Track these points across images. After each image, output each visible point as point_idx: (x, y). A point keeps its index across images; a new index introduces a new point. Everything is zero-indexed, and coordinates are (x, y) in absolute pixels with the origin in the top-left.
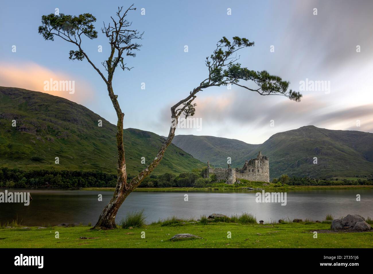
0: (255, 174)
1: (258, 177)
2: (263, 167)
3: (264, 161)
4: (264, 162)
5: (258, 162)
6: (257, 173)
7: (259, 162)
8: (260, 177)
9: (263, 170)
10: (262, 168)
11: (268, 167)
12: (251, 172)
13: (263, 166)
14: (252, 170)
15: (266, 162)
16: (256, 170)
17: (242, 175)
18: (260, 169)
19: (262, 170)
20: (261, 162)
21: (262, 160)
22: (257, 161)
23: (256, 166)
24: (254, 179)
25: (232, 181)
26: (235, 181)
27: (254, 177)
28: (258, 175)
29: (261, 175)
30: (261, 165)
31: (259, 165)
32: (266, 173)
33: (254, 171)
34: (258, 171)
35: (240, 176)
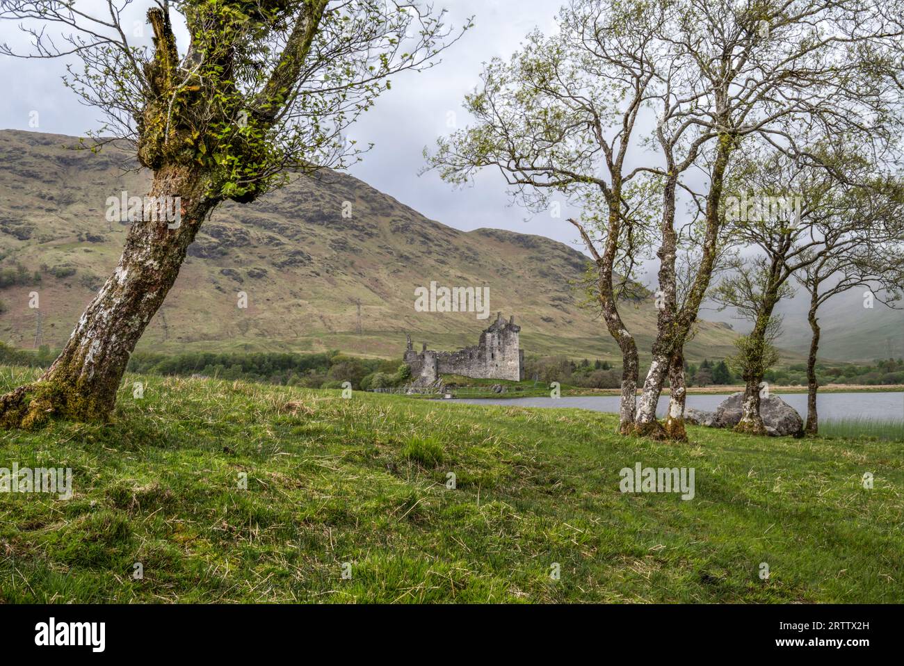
0: (484, 364)
1: (493, 370)
2: (504, 346)
3: (507, 334)
4: (506, 336)
5: (493, 337)
6: (490, 362)
7: (496, 338)
8: (496, 370)
9: (504, 355)
10: (502, 350)
11: (515, 347)
12: (476, 360)
14: (477, 355)
15: (512, 336)
16: (488, 355)
18: (497, 352)
19: (501, 356)
20: (499, 337)
21: (501, 332)
22: (489, 335)
23: (487, 347)
24: (482, 375)
25: (425, 379)
26: (434, 380)
27: (482, 371)
28: (492, 365)
29: (499, 365)
30: (499, 343)
31: (496, 343)
32: (511, 360)
33: (483, 357)
34: (493, 356)
35: (450, 368)
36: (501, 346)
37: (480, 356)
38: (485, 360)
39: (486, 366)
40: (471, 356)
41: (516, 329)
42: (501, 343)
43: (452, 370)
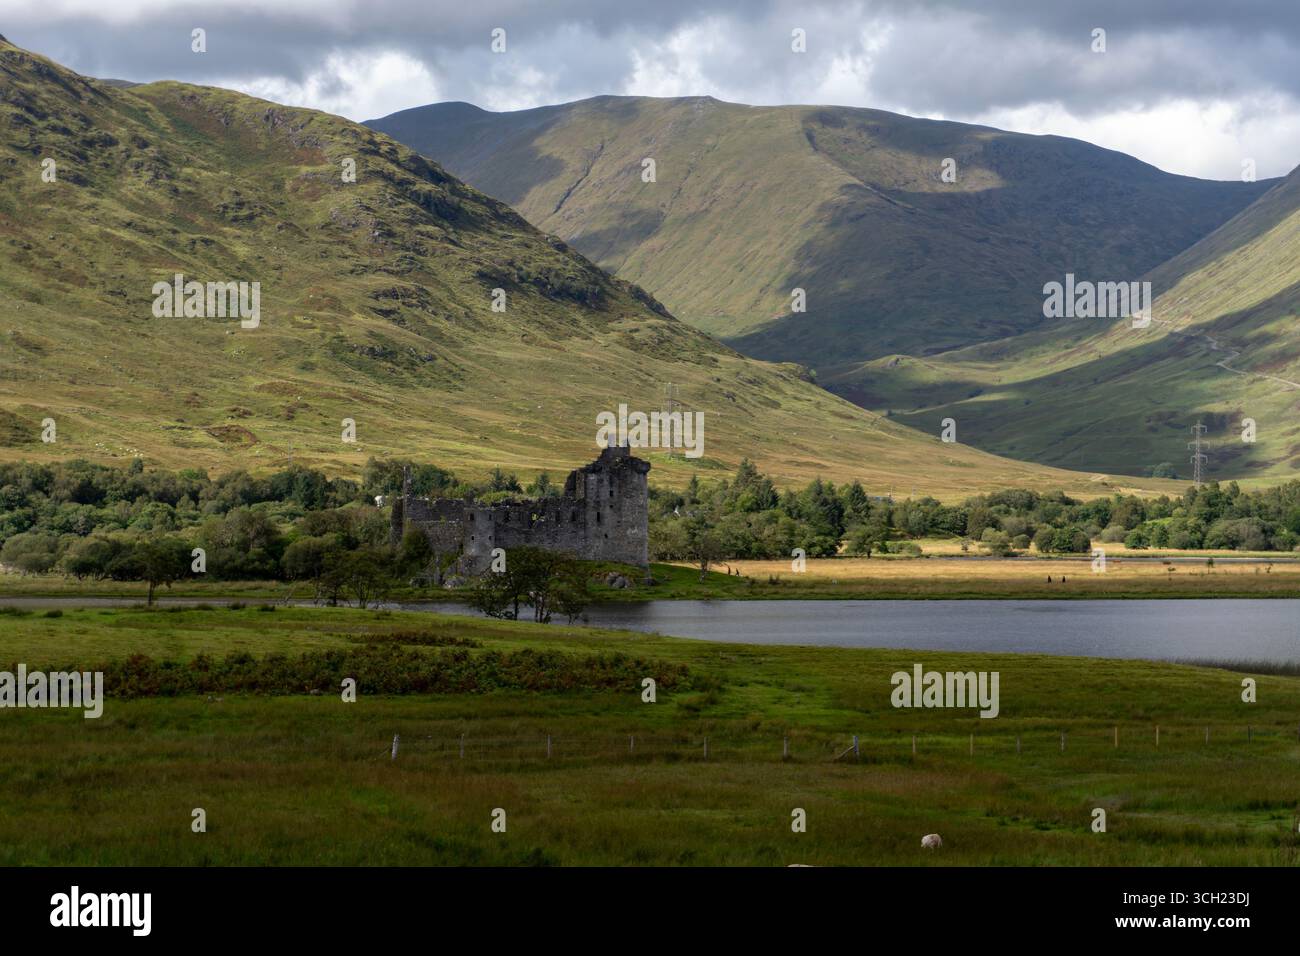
0: (582, 533)
1: (599, 543)
2: (621, 501)
3: (626, 477)
4: (624, 481)
5: (600, 481)
6: (593, 528)
7: (606, 483)
8: (606, 543)
9: (621, 516)
10: (616, 508)
11: (642, 502)
12: (567, 524)
13: (619, 497)
14: (569, 515)
15: (635, 480)
16: (591, 515)
17: (523, 536)
18: (608, 511)
19: (615, 517)
20: (611, 483)
21: (615, 471)
22: (593, 477)
23: (588, 500)
24: (577, 552)
25: (475, 560)
27: (578, 545)
28: (596, 536)
29: (610, 536)
30: (611, 493)
31: (605, 493)
32: (633, 527)
33: (580, 518)
34: (599, 518)
35: (519, 540)
36: (615, 499)
37: (574, 518)
38: (584, 525)
39: (585, 538)
40: (558, 519)
41: (644, 468)
42: (615, 494)
43: (523, 542)
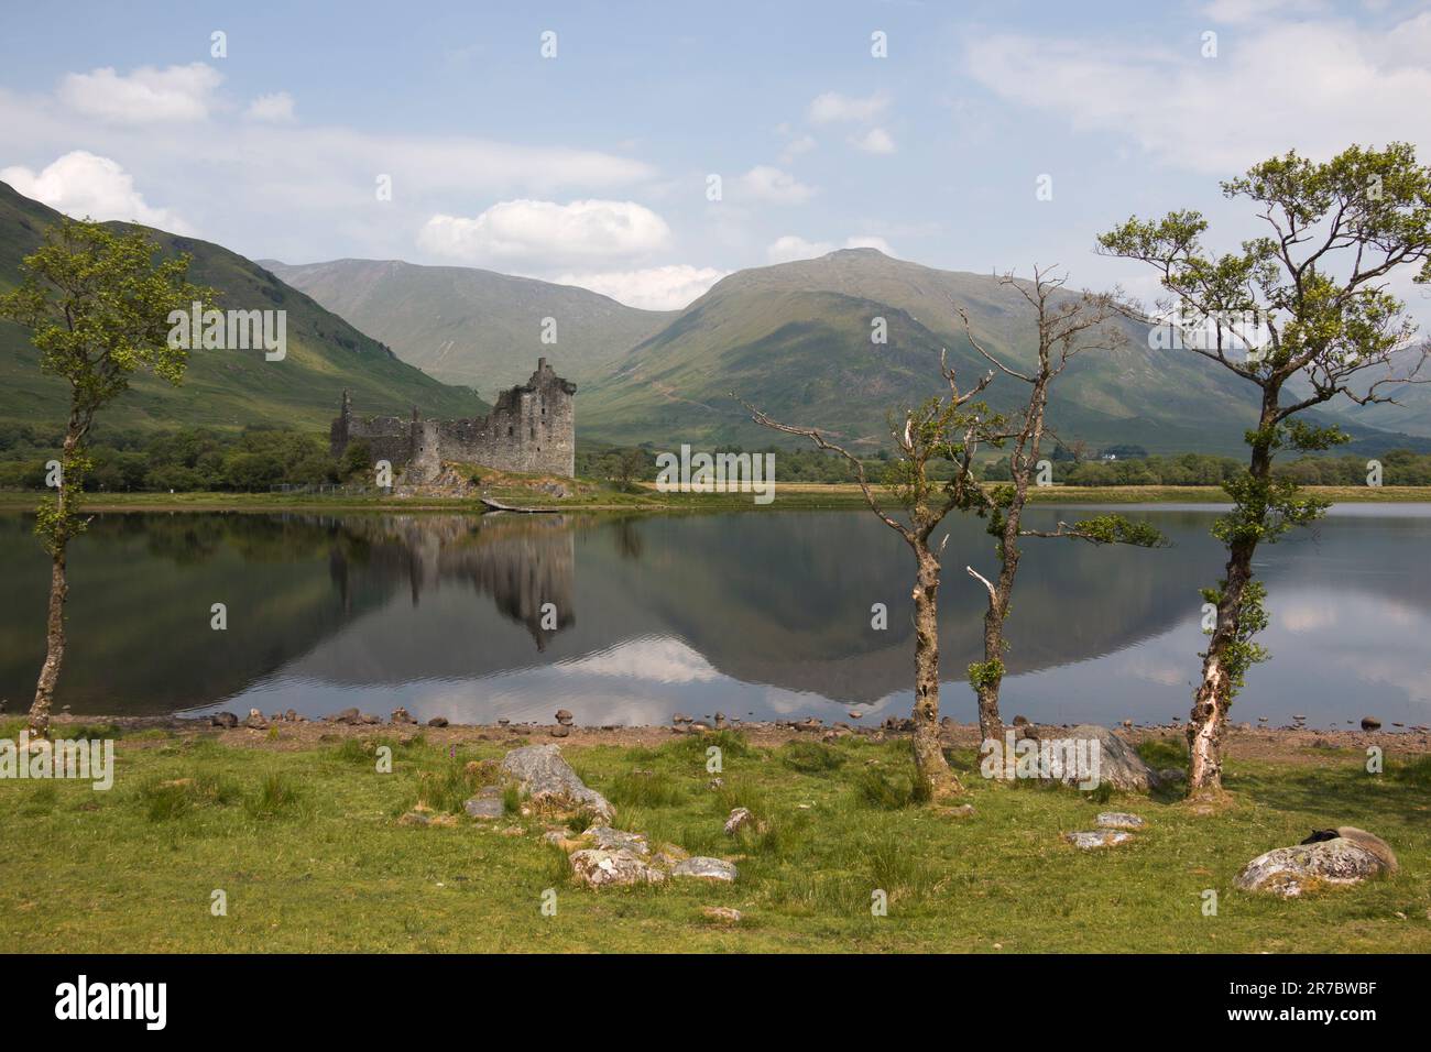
0: (517, 446)
1: (533, 456)
2: (551, 417)
3: (556, 396)
4: (555, 400)
5: (534, 400)
6: (527, 442)
7: (539, 401)
8: (538, 456)
9: (551, 432)
10: (547, 424)
11: (569, 419)
12: (504, 437)
13: (550, 414)
14: (507, 430)
15: (564, 400)
16: (526, 430)
17: (465, 448)
18: (540, 426)
19: (546, 432)
20: (543, 401)
21: (546, 392)
22: (527, 397)
23: (523, 417)
24: (514, 465)
25: (423, 470)
26: (438, 472)
27: (515, 458)
28: (530, 449)
29: (542, 450)
30: (543, 410)
31: (537, 410)
32: (561, 441)
33: (516, 433)
34: (533, 433)
35: (462, 452)
36: (547, 416)
37: (511, 431)
38: (519, 439)
39: (521, 450)
40: (497, 432)
41: (572, 389)
42: (546, 411)
43: (464, 455)
